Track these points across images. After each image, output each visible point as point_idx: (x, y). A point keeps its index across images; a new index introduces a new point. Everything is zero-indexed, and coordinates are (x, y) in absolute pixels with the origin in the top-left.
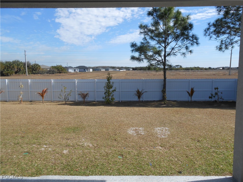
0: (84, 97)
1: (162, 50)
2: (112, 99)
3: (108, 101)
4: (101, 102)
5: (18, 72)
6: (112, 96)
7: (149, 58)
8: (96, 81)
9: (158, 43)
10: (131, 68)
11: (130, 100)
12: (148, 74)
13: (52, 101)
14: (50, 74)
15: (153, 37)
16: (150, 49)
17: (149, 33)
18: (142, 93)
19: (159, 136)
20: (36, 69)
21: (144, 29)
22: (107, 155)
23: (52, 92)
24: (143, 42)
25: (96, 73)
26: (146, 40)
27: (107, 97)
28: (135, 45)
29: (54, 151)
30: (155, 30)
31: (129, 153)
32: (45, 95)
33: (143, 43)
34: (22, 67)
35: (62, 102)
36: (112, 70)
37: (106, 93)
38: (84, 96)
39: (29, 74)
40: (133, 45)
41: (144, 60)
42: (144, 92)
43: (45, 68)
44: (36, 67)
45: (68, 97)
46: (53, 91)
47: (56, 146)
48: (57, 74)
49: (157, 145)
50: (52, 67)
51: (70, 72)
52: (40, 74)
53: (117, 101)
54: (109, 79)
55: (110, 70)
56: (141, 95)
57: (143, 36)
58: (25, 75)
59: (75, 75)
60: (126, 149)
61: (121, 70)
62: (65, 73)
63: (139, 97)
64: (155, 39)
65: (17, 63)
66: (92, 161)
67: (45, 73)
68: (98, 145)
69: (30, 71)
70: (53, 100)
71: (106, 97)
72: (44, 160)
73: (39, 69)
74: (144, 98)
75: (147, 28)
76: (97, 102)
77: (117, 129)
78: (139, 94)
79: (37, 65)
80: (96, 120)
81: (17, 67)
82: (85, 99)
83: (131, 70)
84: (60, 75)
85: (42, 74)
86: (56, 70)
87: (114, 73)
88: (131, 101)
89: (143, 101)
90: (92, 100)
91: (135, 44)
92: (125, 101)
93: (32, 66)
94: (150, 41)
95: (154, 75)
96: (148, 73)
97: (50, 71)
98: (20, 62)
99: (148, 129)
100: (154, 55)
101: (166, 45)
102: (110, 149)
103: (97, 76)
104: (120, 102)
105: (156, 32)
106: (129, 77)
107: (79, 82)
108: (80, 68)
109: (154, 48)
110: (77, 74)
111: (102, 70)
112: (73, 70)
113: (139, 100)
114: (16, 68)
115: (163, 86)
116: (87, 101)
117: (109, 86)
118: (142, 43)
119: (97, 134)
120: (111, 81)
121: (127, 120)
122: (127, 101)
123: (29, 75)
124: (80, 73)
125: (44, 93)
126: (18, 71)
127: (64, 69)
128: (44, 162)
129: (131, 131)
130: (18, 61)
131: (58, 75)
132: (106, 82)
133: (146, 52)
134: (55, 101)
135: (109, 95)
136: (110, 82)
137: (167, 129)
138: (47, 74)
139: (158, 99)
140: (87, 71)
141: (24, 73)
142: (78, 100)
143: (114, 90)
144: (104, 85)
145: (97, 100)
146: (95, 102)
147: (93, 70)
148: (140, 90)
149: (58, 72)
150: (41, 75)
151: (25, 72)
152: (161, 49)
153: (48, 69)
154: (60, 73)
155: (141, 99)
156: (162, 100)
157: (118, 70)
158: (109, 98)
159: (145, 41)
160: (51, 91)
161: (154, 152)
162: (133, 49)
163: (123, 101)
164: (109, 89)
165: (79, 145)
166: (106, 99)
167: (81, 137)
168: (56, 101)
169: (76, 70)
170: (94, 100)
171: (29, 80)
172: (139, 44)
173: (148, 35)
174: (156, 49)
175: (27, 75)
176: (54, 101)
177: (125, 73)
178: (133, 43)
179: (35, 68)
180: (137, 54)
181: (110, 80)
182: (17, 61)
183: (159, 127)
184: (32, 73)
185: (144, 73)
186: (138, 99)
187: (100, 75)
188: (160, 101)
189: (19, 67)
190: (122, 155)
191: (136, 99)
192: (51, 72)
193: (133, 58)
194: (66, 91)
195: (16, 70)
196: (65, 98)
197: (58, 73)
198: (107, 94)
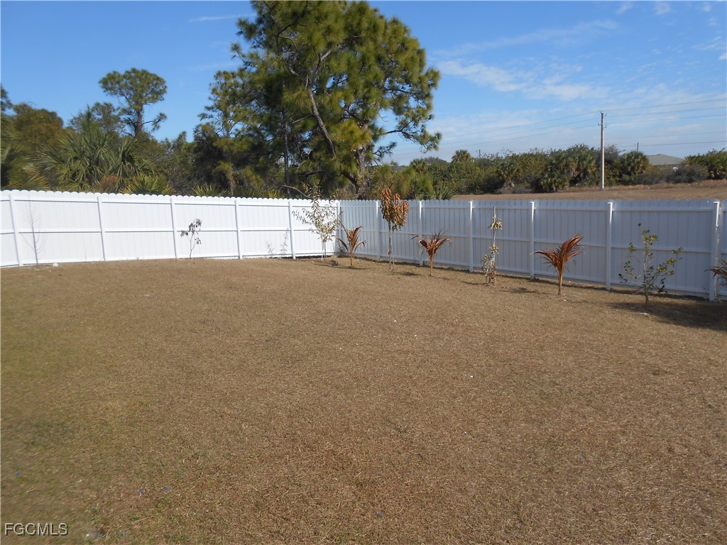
5: (580, 181)
14: (678, 182)
20: (633, 168)
34: (592, 164)
39: (609, 183)
43: (664, 166)
44: (634, 161)
46: (613, 249)
48: (705, 183)
52: (645, 183)
58: (598, 188)
65: (579, 154)
67: (661, 181)
69: (614, 176)
73: (643, 168)
79: (637, 155)
81: (579, 165)
84: (713, 188)
85: (650, 183)
86: (704, 170)
93: (622, 161)
97: (678, 173)
98: (589, 151)
114: (574, 169)
123: (607, 188)
126: (579, 176)
130: (583, 148)
131: (707, 187)
134: (618, 289)
138: (665, 185)
141: (595, 183)
149: (708, 175)
150: (644, 189)
151: (597, 179)
153: (674, 166)
154: (717, 178)
171: (533, 203)
175: (601, 190)
176: (614, 288)
179: (629, 164)
182: (579, 146)
184: (619, 181)
189: (583, 165)
192: (684, 177)
195: (574, 173)
197: (709, 178)
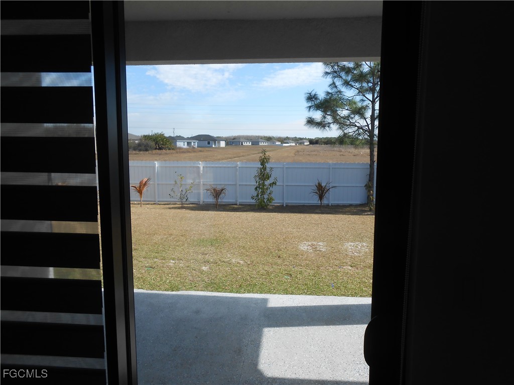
0: (216, 195)
1: (367, 106)
2: (270, 200)
3: (261, 203)
4: (247, 205)
6: (270, 193)
7: (341, 123)
8: (239, 166)
9: (358, 93)
10: (306, 139)
11: (303, 202)
12: (341, 153)
13: (155, 201)
14: (140, 150)
15: (349, 82)
16: (345, 104)
17: (343, 74)
18: (328, 188)
19: (350, 254)
21: (332, 67)
22: (268, 273)
23: (156, 185)
24: (330, 91)
25: (233, 150)
26: (336, 87)
27: (260, 197)
28: (314, 97)
29: (188, 267)
30: (354, 69)
31: (301, 273)
32: (145, 190)
33: (331, 93)
35: (175, 204)
36: (266, 144)
37: (258, 189)
38: (217, 193)
40: (311, 98)
41: (332, 125)
42: (331, 187)
45: (186, 195)
46: (158, 184)
47: (189, 262)
48: (154, 151)
49: (345, 264)
50: (145, 136)
51: (180, 148)
53: (279, 205)
54: (263, 161)
55: (262, 144)
56: (326, 193)
57: (329, 80)
59: (190, 154)
60: (296, 268)
61: (284, 145)
62: (169, 149)
63: (321, 197)
64: (352, 86)
66: (246, 280)
68: (253, 262)
70: (157, 200)
71: (258, 196)
72: (177, 276)
74: (331, 199)
75: (339, 64)
76: (240, 205)
77: (280, 243)
78: (321, 191)
80: (245, 230)
82: (219, 200)
83: (306, 144)
84: (160, 154)
86: (152, 144)
87: (271, 151)
88: (305, 205)
89: (328, 205)
90: (232, 201)
91: (315, 95)
92: (293, 204)
94: (343, 89)
95: (354, 156)
96: (341, 151)
97: (139, 145)
99: (333, 245)
100: (352, 116)
101: (375, 97)
102: (272, 267)
103: (235, 155)
104: (285, 205)
105: (355, 72)
106: (301, 159)
107: (207, 167)
108: (199, 138)
109: (351, 102)
110: (194, 152)
111: (245, 144)
112: (186, 143)
113: (321, 203)
115: (368, 176)
116: (222, 203)
117: (263, 175)
118: (328, 93)
119: (249, 249)
120: (268, 165)
121: (299, 232)
122: (297, 204)
124: (200, 149)
125: (143, 188)
127: (168, 142)
128: (178, 279)
129: (304, 247)
131: (157, 154)
132: (258, 168)
133: (336, 111)
134: (161, 203)
135: (263, 193)
136: (266, 168)
137: (365, 244)
138: (134, 152)
139: (358, 202)
140: (214, 146)
142: (203, 202)
143: (273, 183)
144: (255, 172)
145: (240, 201)
146: (236, 204)
147: (227, 144)
148: (323, 185)
149: (155, 147)
152: (365, 104)
153: (136, 140)
154: (160, 149)
155: (325, 202)
156: (365, 204)
157: (279, 143)
158: (264, 198)
159: (334, 90)
160: (154, 184)
161: (338, 272)
162: (310, 105)
163: (289, 204)
164: (264, 181)
165: (224, 262)
166: (258, 199)
167: (225, 251)
168: (163, 203)
169: (192, 143)
170: (234, 201)
172: (322, 96)
173: (341, 77)
174: (355, 103)
176: (159, 203)
177: (294, 150)
178: (310, 94)
180: (318, 115)
181: (266, 164)
183: (352, 242)
185: (334, 151)
186: (319, 202)
187: (242, 154)
188: (361, 205)
190: (291, 275)
191: (315, 201)
192: (143, 148)
193: (311, 122)
194: (183, 183)
196: (180, 198)
197: (156, 149)
198: (260, 190)
